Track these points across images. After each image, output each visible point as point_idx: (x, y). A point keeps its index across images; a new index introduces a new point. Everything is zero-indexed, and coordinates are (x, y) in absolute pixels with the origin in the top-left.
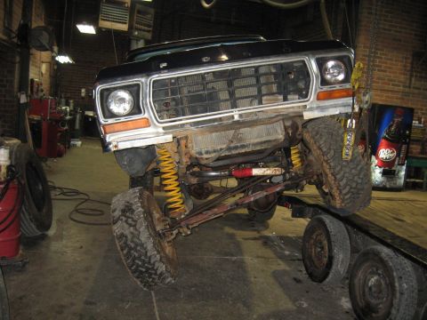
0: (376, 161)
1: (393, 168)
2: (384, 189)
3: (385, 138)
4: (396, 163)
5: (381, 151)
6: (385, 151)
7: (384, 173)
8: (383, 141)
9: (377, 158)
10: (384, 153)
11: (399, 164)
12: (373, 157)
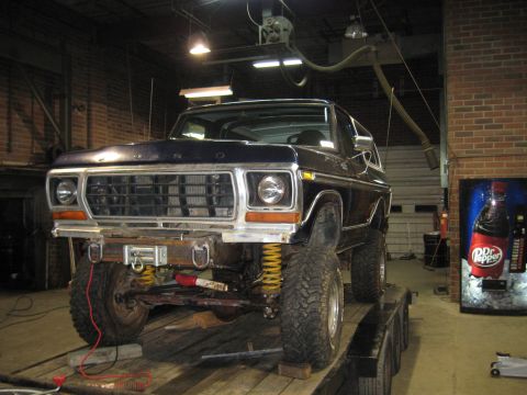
0: (470, 268)
1: (501, 278)
2: (489, 311)
3: (479, 231)
4: (506, 268)
5: (476, 250)
6: (482, 251)
7: (485, 286)
8: (476, 235)
9: (470, 262)
10: (480, 254)
11: (511, 271)
12: (465, 263)
